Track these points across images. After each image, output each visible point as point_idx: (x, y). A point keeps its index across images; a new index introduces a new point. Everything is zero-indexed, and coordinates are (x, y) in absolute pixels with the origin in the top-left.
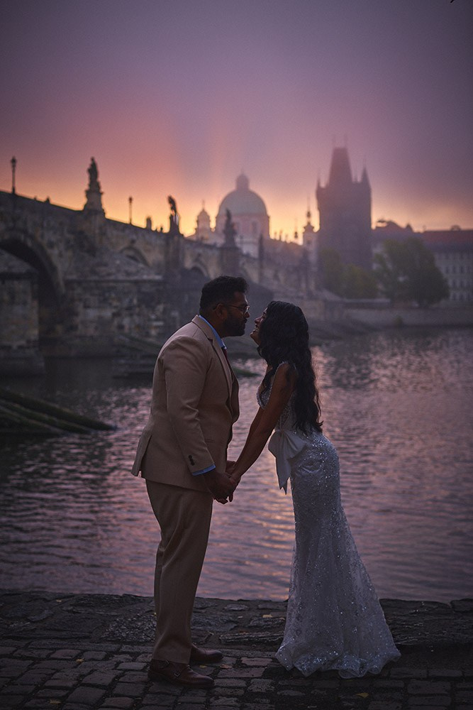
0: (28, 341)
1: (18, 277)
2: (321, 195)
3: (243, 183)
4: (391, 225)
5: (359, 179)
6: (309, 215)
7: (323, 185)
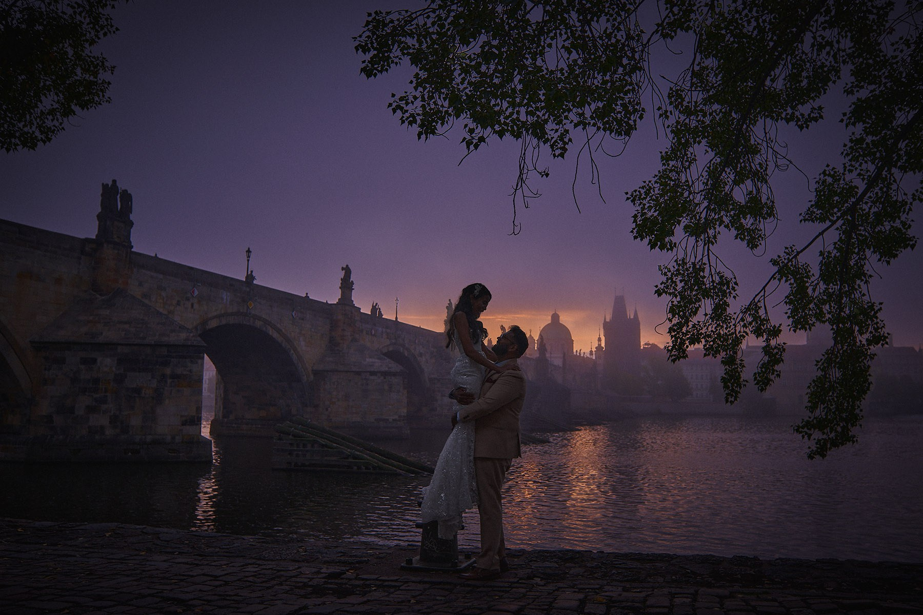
0: (400, 416)
1: (395, 374)
2: (607, 327)
3: (555, 317)
4: (654, 346)
5: (632, 317)
6: (600, 340)
7: (608, 320)
